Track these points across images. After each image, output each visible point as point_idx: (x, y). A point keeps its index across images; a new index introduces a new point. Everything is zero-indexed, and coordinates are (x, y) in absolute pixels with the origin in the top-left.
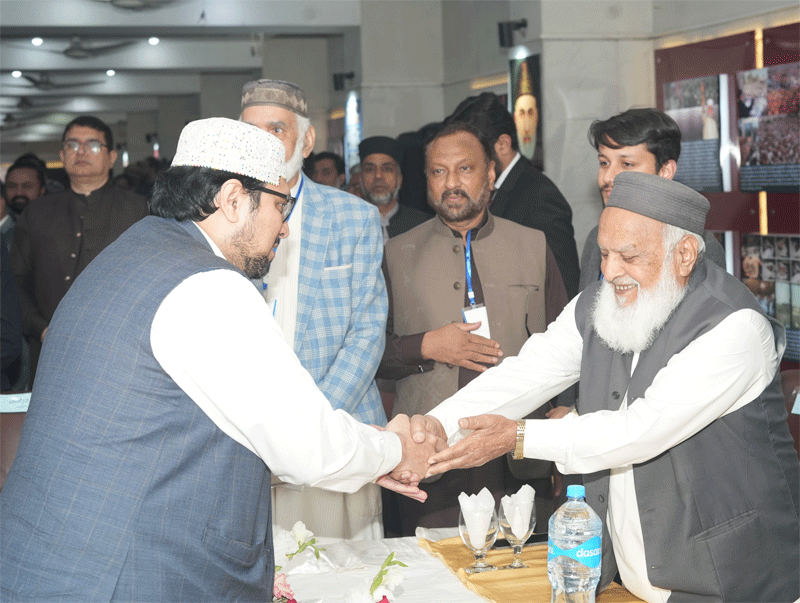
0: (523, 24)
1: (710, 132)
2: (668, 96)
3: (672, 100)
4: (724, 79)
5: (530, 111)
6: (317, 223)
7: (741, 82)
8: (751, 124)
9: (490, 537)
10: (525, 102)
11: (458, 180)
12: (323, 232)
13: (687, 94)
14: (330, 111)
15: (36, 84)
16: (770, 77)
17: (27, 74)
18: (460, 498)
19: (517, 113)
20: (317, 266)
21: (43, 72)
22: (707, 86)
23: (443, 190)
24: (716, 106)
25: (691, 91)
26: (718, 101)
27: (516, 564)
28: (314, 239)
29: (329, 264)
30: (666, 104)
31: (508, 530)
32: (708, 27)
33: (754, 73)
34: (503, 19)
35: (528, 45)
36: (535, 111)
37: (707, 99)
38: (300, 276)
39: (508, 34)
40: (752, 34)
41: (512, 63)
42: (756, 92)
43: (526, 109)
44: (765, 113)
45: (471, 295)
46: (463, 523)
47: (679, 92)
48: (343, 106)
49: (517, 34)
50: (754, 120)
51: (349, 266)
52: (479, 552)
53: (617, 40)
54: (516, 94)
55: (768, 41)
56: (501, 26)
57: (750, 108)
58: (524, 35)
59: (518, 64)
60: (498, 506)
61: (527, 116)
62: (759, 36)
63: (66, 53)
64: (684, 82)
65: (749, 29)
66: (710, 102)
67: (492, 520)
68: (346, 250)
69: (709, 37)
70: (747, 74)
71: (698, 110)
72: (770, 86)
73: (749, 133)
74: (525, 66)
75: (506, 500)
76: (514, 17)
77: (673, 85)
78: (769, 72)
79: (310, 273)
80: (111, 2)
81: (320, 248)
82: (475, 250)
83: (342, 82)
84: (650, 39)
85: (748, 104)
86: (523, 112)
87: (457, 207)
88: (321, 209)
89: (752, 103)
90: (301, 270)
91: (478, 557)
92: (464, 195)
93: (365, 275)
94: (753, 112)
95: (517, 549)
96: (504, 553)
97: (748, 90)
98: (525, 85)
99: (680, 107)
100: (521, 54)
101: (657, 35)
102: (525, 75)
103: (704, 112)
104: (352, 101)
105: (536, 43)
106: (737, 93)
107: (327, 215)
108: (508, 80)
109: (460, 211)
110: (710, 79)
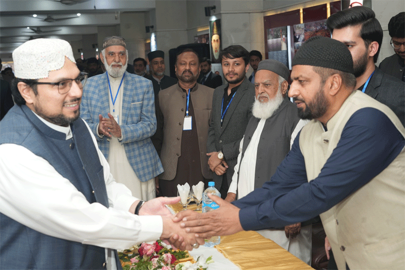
0: (214, 8)
1: (284, 48)
2: (269, 34)
3: (270, 36)
4: (289, 27)
5: (217, 40)
6: (129, 87)
7: (295, 29)
8: (298, 45)
9: (188, 200)
10: (215, 37)
11: (190, 67)
12: (132, 90)
13: (275, 33)
14: (146, 40)
15: (36, 32)
16: (305, 27)
17: (31, 28)
18: (178, 186)
19: (213, 41)
20: (129, 102)
21: (38, 27)
22: (282, 30)
23: (184, 70)
24: (286, 38)
25: (277, 32)
26: (286, 36)
27: (198, 209)
28: (128, 93)
29: (133, 101)
30: (268, 37)
31: (195, 198)
32: (283, 8)
33: (299, 25)
34: (207, 5)
35: (215, 15)
36: (219, 40)
37: (283, 35)
38: (123, 107)
39: (209, 12)
40: (299, 10)
41: (211, 22)
42: (300, 32)
43: (216, 40)
44: (303, 40)
45: (187, 112)
46: (179, 195)
47: (272, 33)
48: (150, 38)
49: (212, 11)
50: (300, 43)
51: (141, 102)
52: (184, 205)
53: (249, 13)
54: (212, 34)
55: (304, 13)
56: (206, 8)
57: (298, 39)
58: (214, 12)
59: (212, 23)
60: (191, 189)
61: (216, 42)
62: (301, 11)
63: (46, 20)
64: (274, 29)
65: (298, 8)
66: (284, 36)
67: (189, 194)
68: (141, 97)
69: (283, 12)
70: (297, 26)
71: (279, 39)
72: (305, 30)
73: (298, 48)
74: (215, 23)
75: (194, 187)
76: (211, 5)
77: (270, 30)
78: (305, 25)
79: (126, 105)
80: (61, 1)
81: (130, 96)
82: (191, 95)
83: (149, 30)
84: (262, 12)
85: (297, 37)
86: (214, 40)
87: (188, 77)
88: (131, 82)
89: (299, 37)
90: (123, 104)
91: (184, 207)
92: (191, 73)
93: (148, 105)
94: (299, 40)
95: (198, 204)
96: (194, 206)
97: (297, 32)
98: (215, 30)
99: (273, 38)
100: (214, 19)
101: (265, 11)
102: (215, 27)
103: (281, 40)
104: (153, 37)
105: (218, 15)
106: (293, 33)
107: (133, 85)
108: (209, 28)
109: (189, 78)
110: (283, 27)
